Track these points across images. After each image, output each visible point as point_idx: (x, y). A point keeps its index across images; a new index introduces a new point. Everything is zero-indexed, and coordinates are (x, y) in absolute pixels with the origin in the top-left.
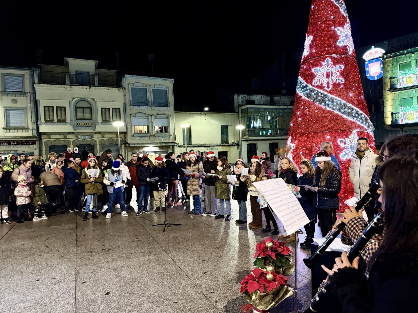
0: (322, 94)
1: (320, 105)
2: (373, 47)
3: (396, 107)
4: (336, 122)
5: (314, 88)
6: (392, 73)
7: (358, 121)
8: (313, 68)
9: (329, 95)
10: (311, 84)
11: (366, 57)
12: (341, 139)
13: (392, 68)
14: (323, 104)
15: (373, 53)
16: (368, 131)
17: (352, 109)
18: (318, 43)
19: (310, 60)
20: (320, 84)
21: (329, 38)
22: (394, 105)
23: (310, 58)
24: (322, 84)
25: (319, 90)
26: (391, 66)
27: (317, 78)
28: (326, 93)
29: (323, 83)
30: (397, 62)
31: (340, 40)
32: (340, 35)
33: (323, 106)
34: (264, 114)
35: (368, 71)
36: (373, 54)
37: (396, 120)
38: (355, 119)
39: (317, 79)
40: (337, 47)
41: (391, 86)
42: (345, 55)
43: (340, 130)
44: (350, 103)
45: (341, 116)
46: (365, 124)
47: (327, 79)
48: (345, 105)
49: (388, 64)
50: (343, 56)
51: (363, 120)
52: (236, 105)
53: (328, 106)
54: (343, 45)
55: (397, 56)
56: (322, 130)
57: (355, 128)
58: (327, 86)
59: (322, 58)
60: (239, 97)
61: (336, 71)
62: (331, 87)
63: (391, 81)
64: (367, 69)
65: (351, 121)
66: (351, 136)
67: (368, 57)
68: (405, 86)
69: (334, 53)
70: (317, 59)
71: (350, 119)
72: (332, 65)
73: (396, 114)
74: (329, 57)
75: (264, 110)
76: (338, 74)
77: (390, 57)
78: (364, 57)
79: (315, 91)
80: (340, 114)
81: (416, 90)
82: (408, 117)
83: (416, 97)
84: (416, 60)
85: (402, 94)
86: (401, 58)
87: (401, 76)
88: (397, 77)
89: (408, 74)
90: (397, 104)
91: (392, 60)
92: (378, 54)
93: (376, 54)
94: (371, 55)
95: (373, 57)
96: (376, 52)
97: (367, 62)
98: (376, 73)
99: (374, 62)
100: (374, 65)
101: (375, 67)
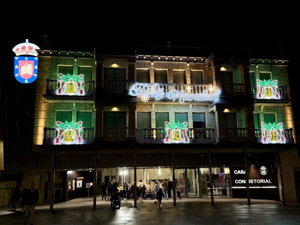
2: (27, 40)
3: (51, 121)
6: (50, 75)
11: (17, 50)
13: (50, 69)
15: (27, 47)
22: (48, 119)
26: (49, 66)
30: (56, 63)
35: (18, 69)
36: (26, 50)
37: (50, 139)
41: (47, 91)
49: (46, 63)
55: (58, 55)
63: (48, 84)
64: (16, 67)
67: (19, 51)
68: (65, 94)
73: (50, 129)
77: (49, 55)
78: (14, 50)
81: (76, 104)
82: (66, 137)
83: (76, 112)
84: (79, 67)
85: (60, 105)
86: (62, 59)
87: (61, 80)
88: (56, 81)
89: (69, 80)
90: (52, 117)
91: (51, 59)
92: (32, 51)
93: (30, 51)
94: (24, 51)
95: (26, 53)
96: (30, 48)
97: (18, 58)
98: (27, 75)
99: (26, 60)
100: (26, 64)
101: (27, 67)
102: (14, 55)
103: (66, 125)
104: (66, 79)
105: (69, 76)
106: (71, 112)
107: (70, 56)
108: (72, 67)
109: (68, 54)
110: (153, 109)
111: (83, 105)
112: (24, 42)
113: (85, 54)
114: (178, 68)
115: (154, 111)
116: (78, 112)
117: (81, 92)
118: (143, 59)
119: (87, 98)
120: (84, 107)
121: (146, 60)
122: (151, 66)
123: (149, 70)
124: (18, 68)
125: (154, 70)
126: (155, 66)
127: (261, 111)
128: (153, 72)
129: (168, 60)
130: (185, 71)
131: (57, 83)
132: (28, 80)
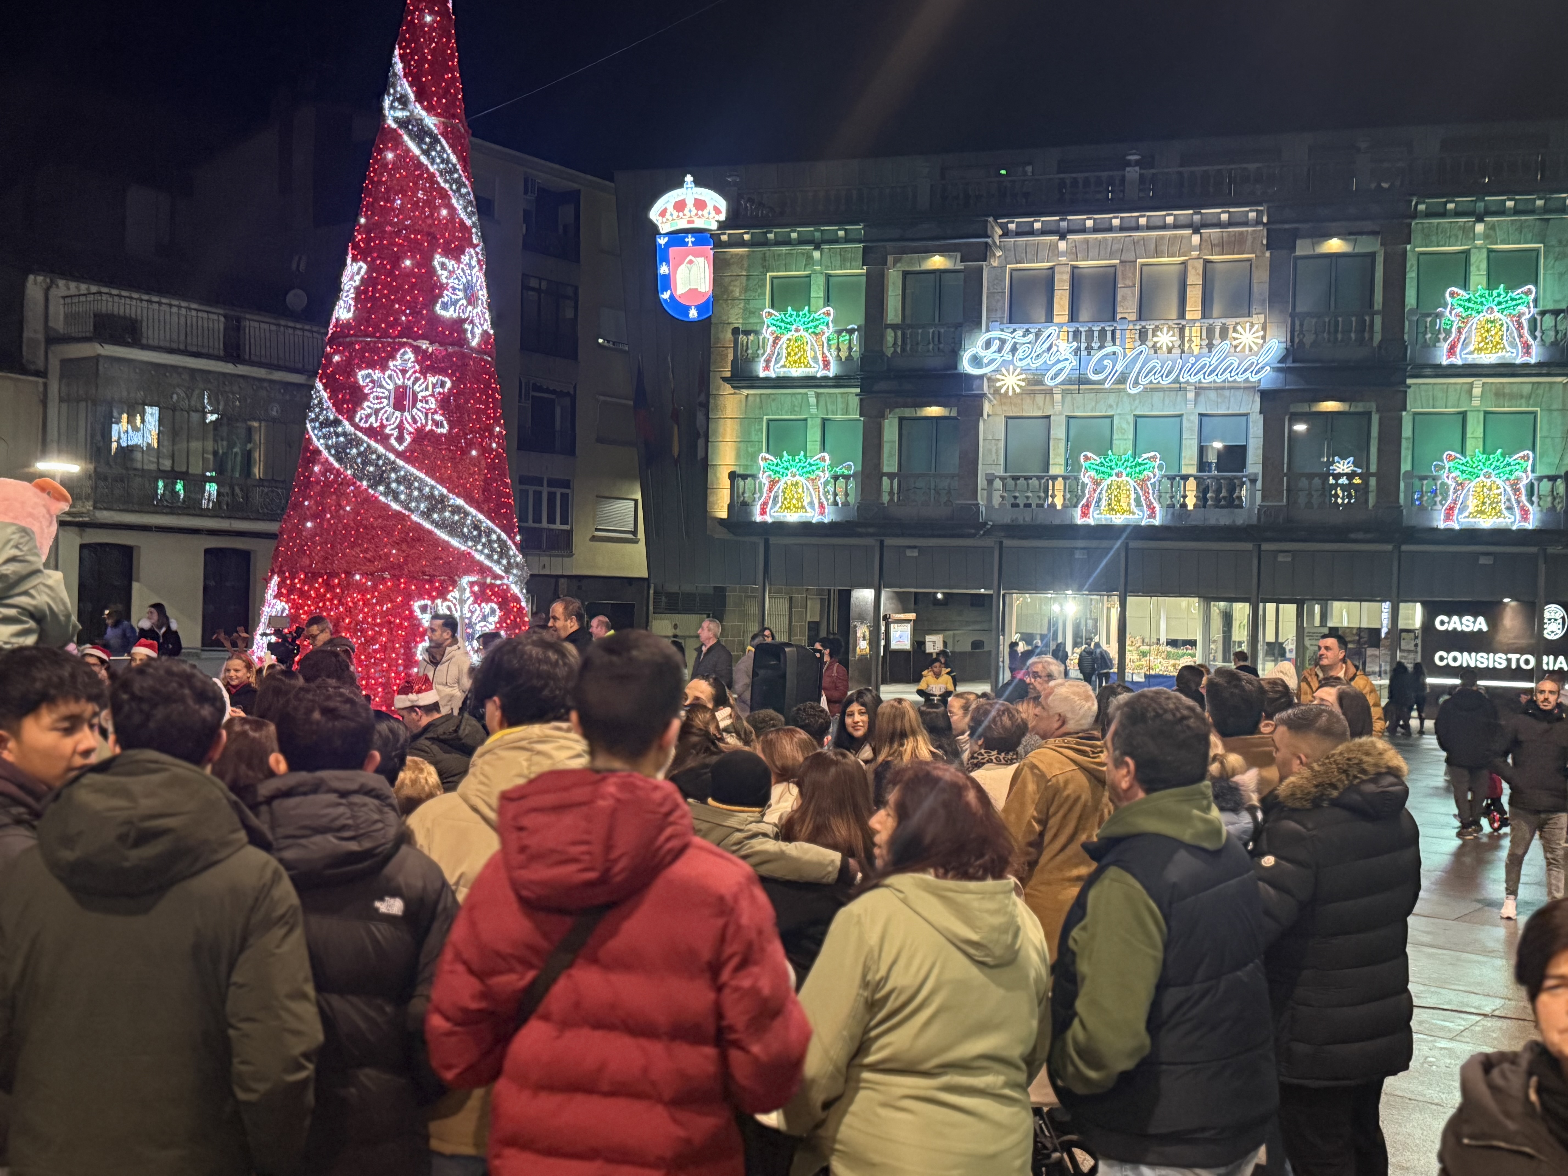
0: (379, 457)
1: (371, 491)
2: (689, 178)
3: (750, 450)
4: (412, 547)
5: (360, 434)
6: (745, 309)
7: (476, 550)
8: (361, 369)
9: (400, 463)
10: (351, 419)
11: (663, 214)
12: (422, 602)
13: (746, 289)
14: (381, 488)
15: (690, 203)
16: (505, 581)
17: (466, 514)
18: (380, 291)
19: (353, 339)
20: (378, 424)
21: (413, 286)
22: (745, 442)
23: (352, 335)
24: (383, 426)
25: (373, 443)
26: (744, 280)
27: (369, 404)
28: (392, 457)
29: (385, 422)
30: (764, 266)
31: (446, 299)
32: (447, 284)
33: (379, 493)
34: (189, 397)
35: (667, 277)
36: (686, 211)
37: (745, 504)
38: (470, 544)
39: (369, 407)
40: (435, 320)
41: (734, 362)
42: (457, 348)
43: (424, 573)
44: (458, 495)
45: (430, 532)
46: (498, 562)
47: (398, 414)
48: (443, 499)
49: (735, 271)
50: (450, 349)
51: (493, 550)
52: (33, 331)
53: (396, 498)
54: (455, 315)
55: (766, 243)
56: (372, 568)
57: (468, 571)
58: (396, 433)
59: (389, 344)
60: (53, 292)
61: (427, 393)
62: (408, 439)
63: (736, 342)
64: (663, 269)
65: (455, 549)
66: (452, 594)
67: (668, 215)
68: (782, 373)
69: (424, 337)
70: (375, 342)
71: (455, 542)
72: (415, 372)
73: (744, 477)
74: (411, 346)
75: (186, 376)
76: (433, 404)
77: (743, 244)
78: (653, 214)
79: (359, 442)
80: (427, 525)
81: (818, 395)
82: (785, 499)
83: (818, 422)
84: (828, 277)
85: (774, 400)
86: (779, 255)
87: (770, 330)
88: (757, 333)
89: (793, 327)
90: (754, 438)
91: (749, 256)
92: (705, 212)
93: (700, 213)
94: (681, 214)
95: (689, 222)
96: (700, 205)
97: (666, 239)
98: (693, 292)
99: (690, 244)
100: (691, 257)
101: (694, 268)
102: (654, 231)
103: (785, 464)
104: (782, 325)
105: (791, 316)
106: (806, 420)
107: (801, 242)
108: (809, 276)
109: (794, 235)
110: (1058, 407)
111: (839, 399)
112: (680, 184)
113: (846, 230)
114: (1157, 254)
115: (1061, 414)
116: (824, 421)
117: (826, 364)
118: (1032, 233)
119: (842, 382)
120: (840, 406)
121: (1043, 232)
122: (1059, 254)
123: (1052, 268)
124: (667, 272)
125: (1068, 269)
126: (1074, 253)
127: (1476, 403)
128: (1067, 277)
129: (1122, 229)
130: (1184, 263)
131: (761, 338)
132: (698, 308)
